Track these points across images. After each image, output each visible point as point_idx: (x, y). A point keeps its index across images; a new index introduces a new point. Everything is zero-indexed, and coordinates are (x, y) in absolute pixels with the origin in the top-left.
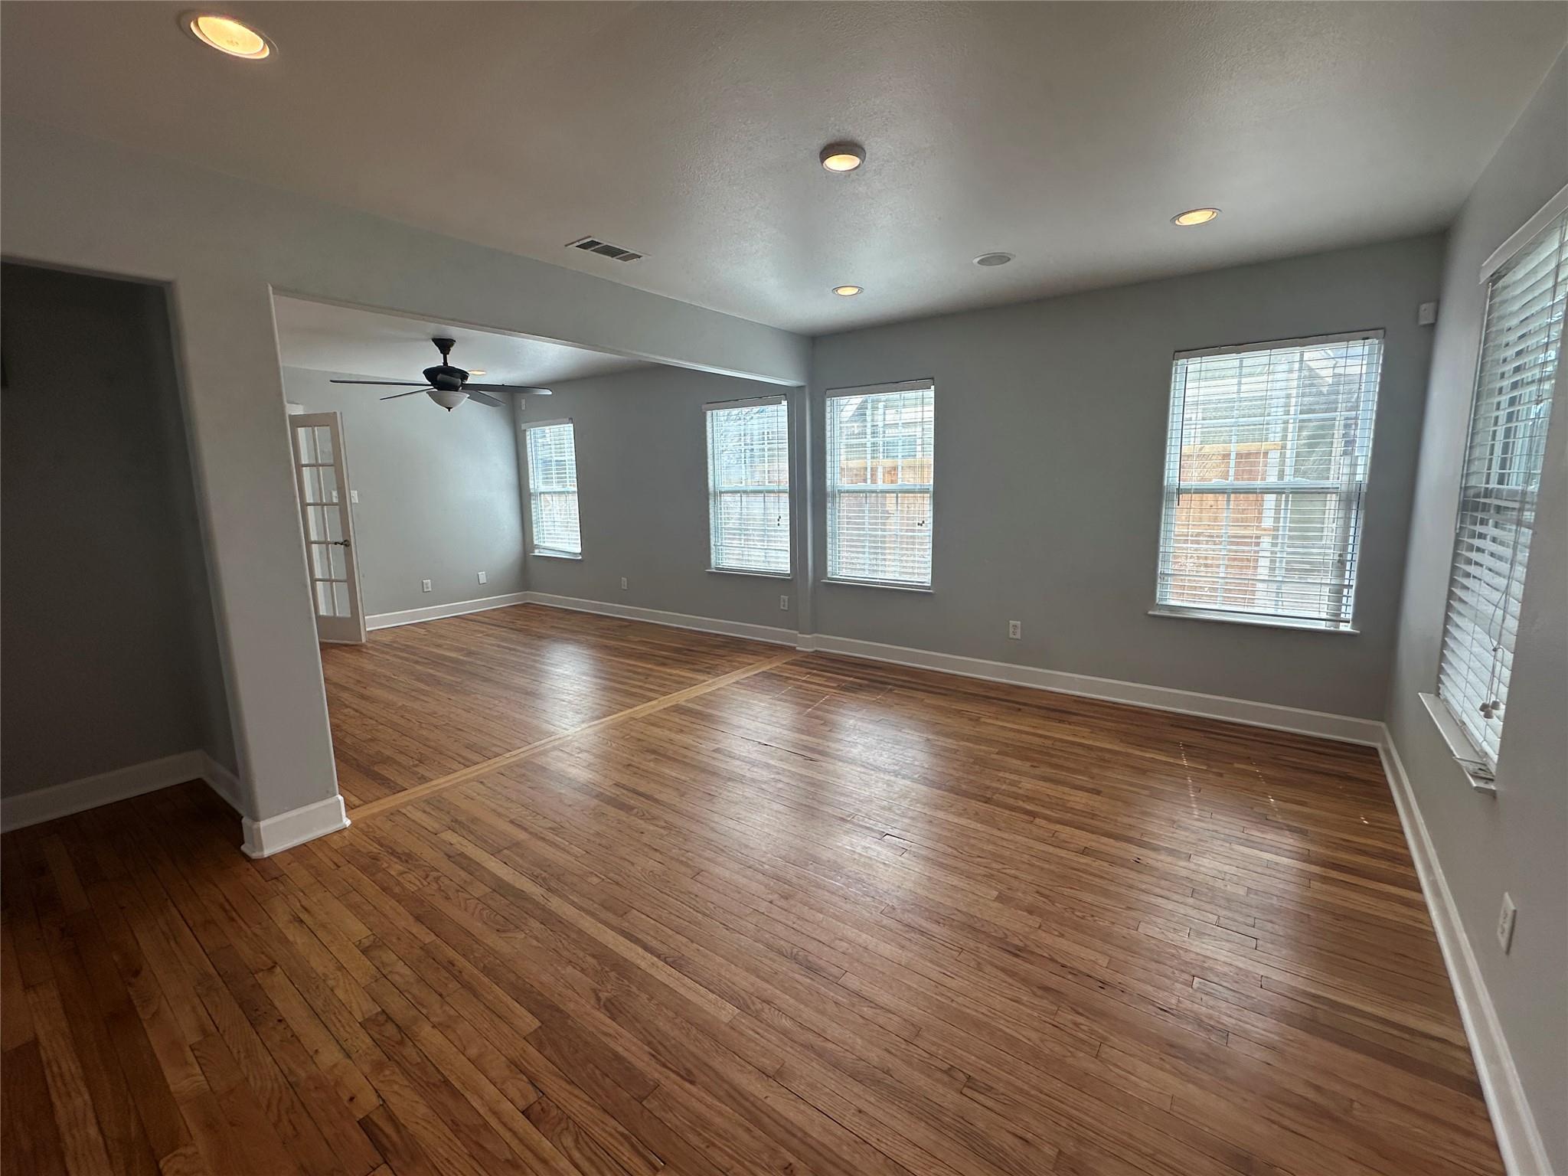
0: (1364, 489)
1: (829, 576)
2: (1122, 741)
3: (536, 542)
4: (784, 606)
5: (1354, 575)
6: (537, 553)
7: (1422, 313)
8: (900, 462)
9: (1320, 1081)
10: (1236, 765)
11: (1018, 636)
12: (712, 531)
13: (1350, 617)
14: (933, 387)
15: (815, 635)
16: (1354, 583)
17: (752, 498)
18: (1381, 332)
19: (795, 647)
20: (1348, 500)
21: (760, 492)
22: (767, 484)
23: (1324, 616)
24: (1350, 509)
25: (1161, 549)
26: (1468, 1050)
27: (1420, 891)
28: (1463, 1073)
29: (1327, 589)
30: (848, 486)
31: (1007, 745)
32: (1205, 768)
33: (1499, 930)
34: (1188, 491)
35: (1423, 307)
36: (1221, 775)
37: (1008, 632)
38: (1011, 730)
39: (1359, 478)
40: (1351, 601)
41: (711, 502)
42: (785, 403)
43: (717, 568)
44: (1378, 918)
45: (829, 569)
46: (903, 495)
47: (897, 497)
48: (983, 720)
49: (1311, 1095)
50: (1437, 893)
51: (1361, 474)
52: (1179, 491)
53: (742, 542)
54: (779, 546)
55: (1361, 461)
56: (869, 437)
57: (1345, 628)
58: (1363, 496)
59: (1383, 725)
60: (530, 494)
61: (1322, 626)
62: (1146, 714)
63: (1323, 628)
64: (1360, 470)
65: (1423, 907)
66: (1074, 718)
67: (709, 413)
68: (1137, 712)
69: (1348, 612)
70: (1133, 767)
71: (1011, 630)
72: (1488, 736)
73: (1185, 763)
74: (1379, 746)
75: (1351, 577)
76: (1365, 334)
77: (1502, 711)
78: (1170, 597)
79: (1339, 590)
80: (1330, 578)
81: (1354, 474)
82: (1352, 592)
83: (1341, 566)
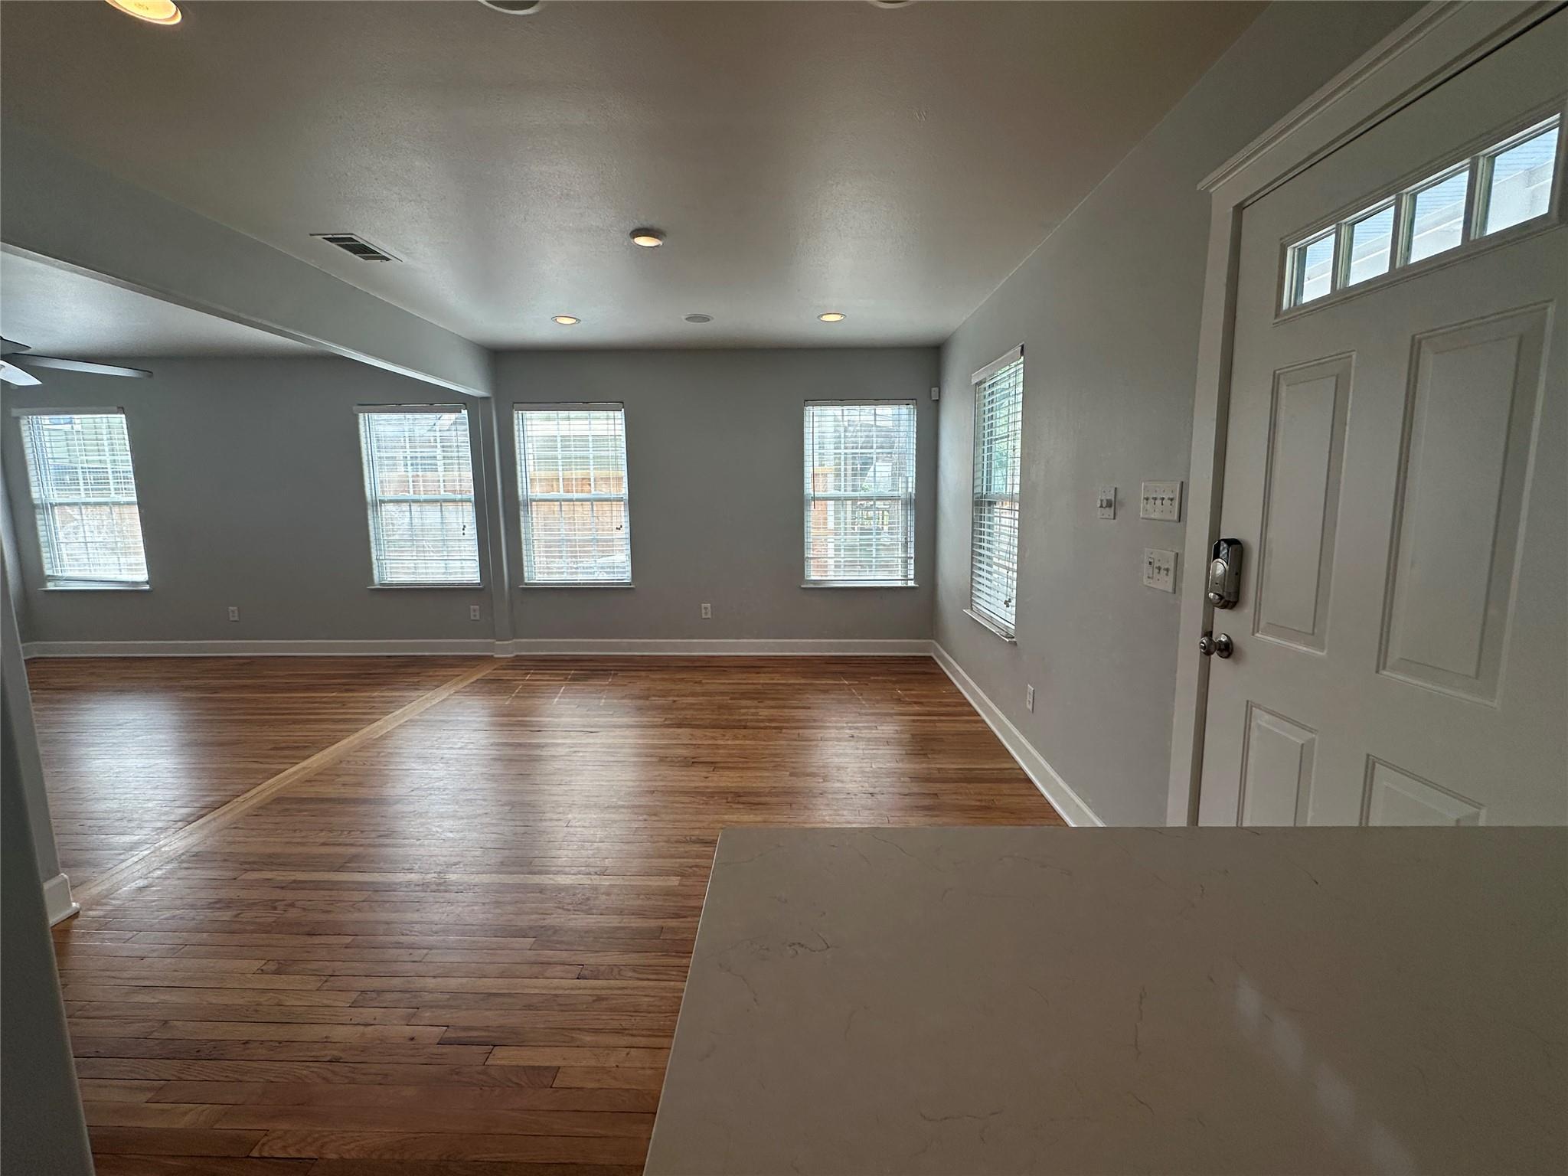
0: (913, 497)
1: (526, 581)
2: (803, 678)
3: (48, 572)
4: (475, 616)
5: (913, 551)
6: (51, 586)
7: (933, 393)
8: (592, 474)
9: (979, 798)
10: (872, 678)
11: (709, 616)
12: (373, 545)
13: (912, 577)
14: (623, 410)
15: (514, 640)
16: (913, 555)
17: (427, 507)
18: (914, 401)
19: (492, 656)
20: (907, 503)
21: (436, 501)
22: (442, 492)
23: (900, 578)
24: (907, 510)
25: (806, 540)
26: (1021, 769)
27: (979, 715)
28: (1022, 777)
29: (900, 560)
30: (540, 496)
31: (734, 693)
32: (857, 682)
33: (1028, 703)
34: (819, 499)
35: (933, 389)
36: (867, 684)
37: (701, 613)
38: (729, 684)
39: (910, 490)
40: (912, 567)
41: (370, 512)
42: (465, 412)
43: (381, 584)
44: (968, 731)
45: (526, 575)
46: (598, 503)
47: (592, 505)
48: (703, 681)
49: (978, 803)
50: (990, 712)
51: (912, 489)
52: (814, 499)
53: (414, 554)
54: (465, 555)
55: (910, 480)
56: (559, 450)
57: (911, 584)
58: (913, 501)
59: (933, 641)
60: (33, 507)
61: (900, 584)
62: (808, 660)
63: (900, 585)
64: (910, 485)
65: (983, 721)
66: (766, 670)
67: (361, 415)
68: (803, 659)
69: (911, 574)
70: (820, 690)
71: (703, 611)
72: (1007, 616)
73: (846, 682)
74: (932, 654)
75: (912, 553)
76: (907, 402)
77: (1014, 602)
78: (813, 574)
79: (905, 561)
80: (900, 554)
81: (907, 488)
82: (912, 561)
83: (906, 545)
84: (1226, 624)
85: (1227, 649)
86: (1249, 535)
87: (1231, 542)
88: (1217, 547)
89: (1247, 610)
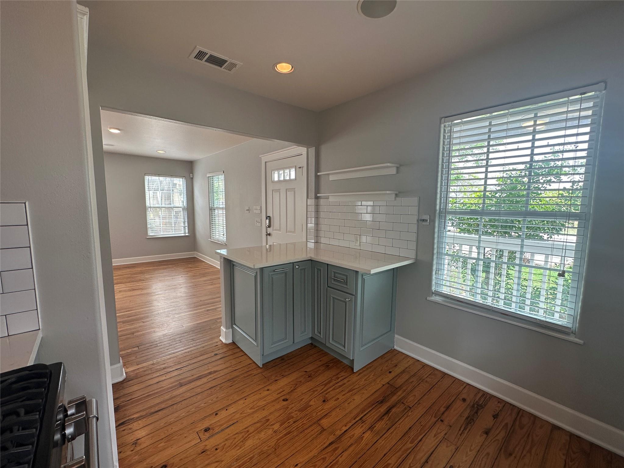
0: (186, 207)
18: (185, 178)
20: (184, 209)
23: (183, 233)
24: (184, 211)
34: (151, 207)
35: (191, 174)
40: (187, 229)
51: (185, 204)
55: (184, 201)
57: (187, 234)
59: (195, 252)
61: (183, 235)
64: (184, 203)
69: (187, 231)
72: (223, 238)
74: (195, 256)
75: (186, 225)
76: (182, 178)
77: (225, 234)
78: (151, 233)
79: (184, 227)
80: (182, 225)
81: (183, 204)
82: (187, 227)
83: (184, 223)
84: (270, 230)
85: (269, 235)
86: (271, 216)
87: (269, 217)
88: (267, 218)
89: (272, 228)
